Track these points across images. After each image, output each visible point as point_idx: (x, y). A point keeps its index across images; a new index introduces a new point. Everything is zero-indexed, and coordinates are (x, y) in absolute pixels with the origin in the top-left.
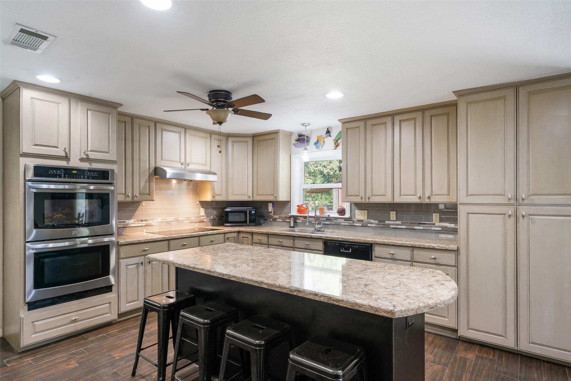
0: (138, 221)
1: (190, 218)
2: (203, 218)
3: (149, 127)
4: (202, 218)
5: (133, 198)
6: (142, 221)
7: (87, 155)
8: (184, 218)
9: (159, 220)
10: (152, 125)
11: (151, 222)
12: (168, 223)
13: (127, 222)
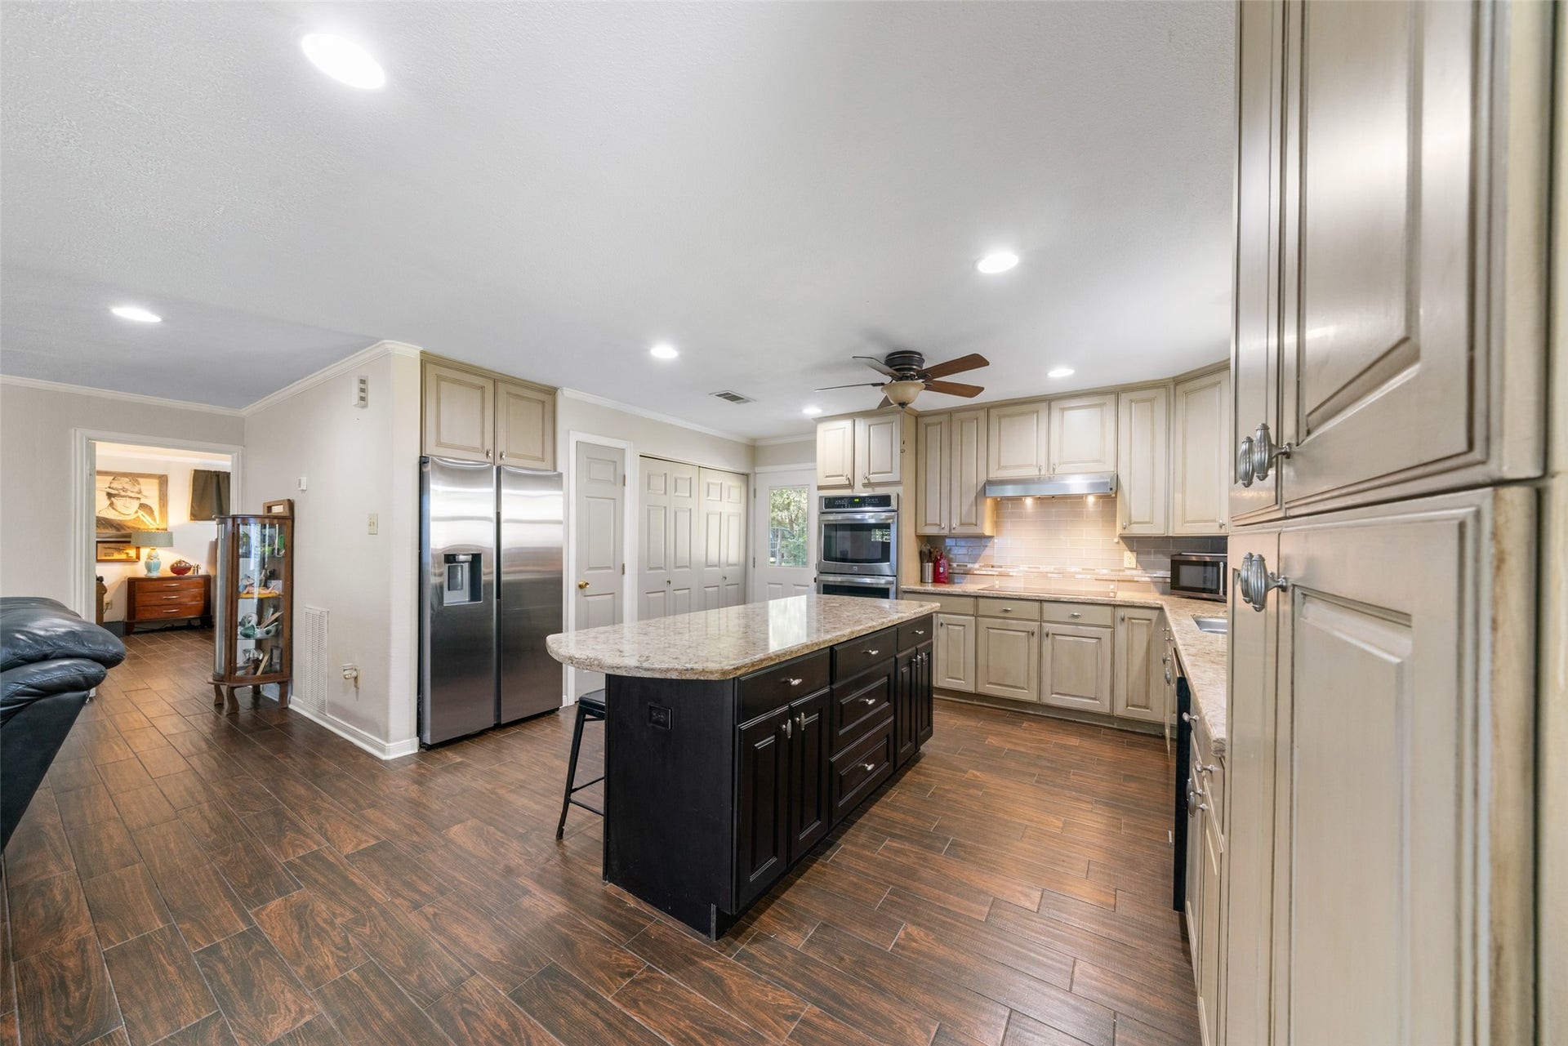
0: (986, 566)
1: (1094, 570)
2: (1134, 572)
3: (977, 419)
4: (1128, 572)
5: (950, 530)
6: (992, 567)
7: (869, 480)
8: (1078, 570)
9: (1024, 568)
10: (982, 414)
11: (1011, 570)
12: (1044, 575)
13: (969, 566)
